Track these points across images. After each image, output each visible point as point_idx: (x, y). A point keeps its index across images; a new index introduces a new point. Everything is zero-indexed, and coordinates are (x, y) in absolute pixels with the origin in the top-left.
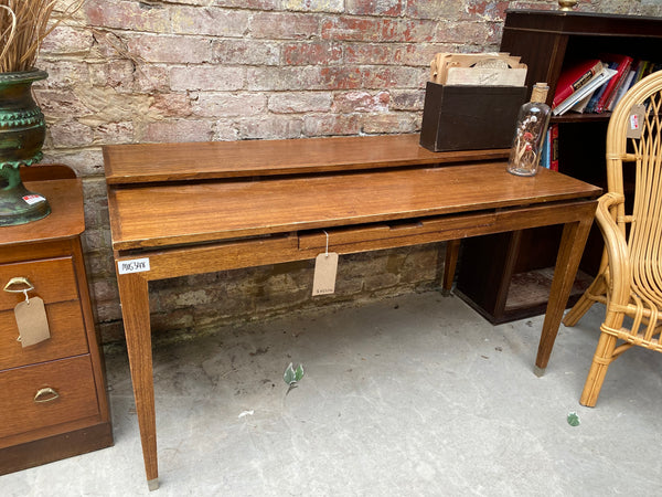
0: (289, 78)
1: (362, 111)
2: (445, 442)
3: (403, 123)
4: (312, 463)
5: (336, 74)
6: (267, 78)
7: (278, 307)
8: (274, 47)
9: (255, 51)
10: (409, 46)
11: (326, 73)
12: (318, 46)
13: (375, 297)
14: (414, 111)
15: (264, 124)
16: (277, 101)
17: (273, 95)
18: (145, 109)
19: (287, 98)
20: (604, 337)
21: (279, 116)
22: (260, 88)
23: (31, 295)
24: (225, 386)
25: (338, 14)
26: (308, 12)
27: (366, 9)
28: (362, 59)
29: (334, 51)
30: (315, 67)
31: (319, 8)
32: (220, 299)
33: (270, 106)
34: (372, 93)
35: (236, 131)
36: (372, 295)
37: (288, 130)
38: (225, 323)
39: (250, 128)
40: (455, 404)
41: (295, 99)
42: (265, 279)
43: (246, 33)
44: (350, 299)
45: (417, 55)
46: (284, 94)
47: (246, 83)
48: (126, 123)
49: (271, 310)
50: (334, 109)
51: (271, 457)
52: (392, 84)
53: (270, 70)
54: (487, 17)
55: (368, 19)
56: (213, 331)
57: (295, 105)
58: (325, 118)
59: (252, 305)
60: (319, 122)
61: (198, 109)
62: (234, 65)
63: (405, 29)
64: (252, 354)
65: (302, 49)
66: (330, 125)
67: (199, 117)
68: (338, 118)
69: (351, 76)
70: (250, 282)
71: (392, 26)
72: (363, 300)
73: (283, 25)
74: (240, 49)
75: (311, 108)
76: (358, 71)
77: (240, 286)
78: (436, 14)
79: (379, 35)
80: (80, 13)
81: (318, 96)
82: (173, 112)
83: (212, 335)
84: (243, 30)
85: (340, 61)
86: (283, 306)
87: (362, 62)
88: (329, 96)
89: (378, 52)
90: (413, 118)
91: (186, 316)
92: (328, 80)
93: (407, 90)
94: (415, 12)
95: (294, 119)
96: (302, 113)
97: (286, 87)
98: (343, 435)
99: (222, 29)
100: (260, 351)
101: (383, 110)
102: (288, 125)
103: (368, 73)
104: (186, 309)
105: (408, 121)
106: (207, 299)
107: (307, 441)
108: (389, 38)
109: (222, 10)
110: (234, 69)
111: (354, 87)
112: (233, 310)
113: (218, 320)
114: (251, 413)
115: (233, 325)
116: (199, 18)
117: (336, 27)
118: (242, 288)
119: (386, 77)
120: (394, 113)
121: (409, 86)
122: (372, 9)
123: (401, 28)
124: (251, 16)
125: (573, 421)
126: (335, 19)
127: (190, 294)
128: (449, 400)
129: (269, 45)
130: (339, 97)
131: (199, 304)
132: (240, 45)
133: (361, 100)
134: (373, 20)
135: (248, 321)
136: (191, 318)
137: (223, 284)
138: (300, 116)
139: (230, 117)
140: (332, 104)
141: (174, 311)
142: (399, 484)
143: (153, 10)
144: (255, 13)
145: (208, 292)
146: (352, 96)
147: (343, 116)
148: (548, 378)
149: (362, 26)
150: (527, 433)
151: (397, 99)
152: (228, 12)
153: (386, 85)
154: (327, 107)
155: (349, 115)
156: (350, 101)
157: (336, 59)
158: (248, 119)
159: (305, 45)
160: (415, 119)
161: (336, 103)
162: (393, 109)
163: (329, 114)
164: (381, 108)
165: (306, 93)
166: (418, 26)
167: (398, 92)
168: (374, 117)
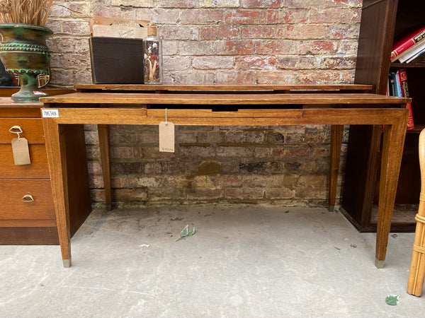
0: (205, 48)
1: (255, 69)
2: (265, 288)
3: (288, 78)
4: (163, 277)
5: (236, 45)
6: (191, 47)
7: (201, 198)
8: (195, 29)
9: (183, 32)
10: (289, 27)
11: (230, 44)
12: (223, 28)
13: (275, 204)
14: (296, 70)
15: (189, 76)
16: (198, 62)
17: (195, 58)
19: (204, 60)
20: (419, 227)
21: (199, 71)
22: (187, 54)
24: (144, 231)
25: (235, 8)
26: (216, 7)
27: (255, 5)
28: (254, 35)
29: (234, 31)
30: (222, 41)
31: (223, 6)
32: (164, 185)
33: (193, 65)
34: (263, 57)
35: (173, 79)
36: (272, 202)
37: (205, 80)
38: (167, 202)
39: (181, 78)
40: (290, 269)
41: (209, 60)
42: (192, 177)
43: (178, 21)
44: (254, 202)
45: (295, 32)
46: (202, 57)
47: (178, 51)
49: (197, 200)
50: (236, 67)
51: (141, 269)
52: (277, 51)
53: (193, 43)
54: (351, 4)
55: (257, 10)
56: (158, 206)
57: (209, 64)
58: (230, 73)
59: (184, 194)
60: (226, 76)
62: (171, 40)
63: (284, 15)
64: (172, 220)
65: (213, 30)
66: (234, 78)
68: (239, 73)
69: (246, 46)
70: (182, 178)
71: (274, 14)
72: (265, 205)
73: (200, 16)
74: (174, 31)
75: (220, 66)
76: (251, 43)
77: (176, 179)
78: (307, 5)
79: (265, 20)
80: (92, 15)
81: (224, 59)
83: (156, 208)
84: (176, 20)
85: (238, 37)
86: (205, 198)
87: (254, 37)
88: (232, 59)
89: (265, 31)
90: (296, 75)
91: (143, 193)
92: (231, 49)
93: (289, 56)
94: (292, 4)
95: (209, 73)
96: (215, 69)
97: (203, 53)
98: (194, 268)
99: (164, 20)
100: (177, 219)
102: (205, 77)
103: (258, 44)
104: (144, 189)
105: (292, 76)
106: (156, 184)
107: (169, 267)
108: (273, 22)
109: (164, 9)
110: (171, 42)
111: (249, 54)
112: (172, 194)
113: (162, 200)
115: (171, 204)
116: (151, 15)
117: (234, 16)
118: (178, 181)
119: (272, 47)
120: (280, 71)
121: (291, 52)
122: (259, 4)
123: (281, 14)
124: (181, 12)
126: (234, 11)
127: (146, 179)
128: (287, 266)
129: (192, 28)
130: (239, 59)
131: (151, 187)
132: (174, 28)
133: (255, 62)
134: (260, 11)
135: (181, 204)
136: (146, 194)
137: (166, 176)
138: (213, 72)
139: (169, 71)
140: (235, 64)
141: (136, 188)
142: (211, 303)
143: (127, 12)
144: (183, 10)
145: (157, 180)
146: (248, 59)
147: (242, 72)
149: (252, 15)
151: (281, 61)
152: (168, 10)
153: (273, 52)
154: (231, 66)
155: (247, 72)
156: (247, 63)
157: (236, 35)
158: (180, 72)
159: (215, 27)
160: (298, 75)
161: (237, 63)
162: (279, 68)
163: (232, 70)
164: (271, 68)
165: (217, 57)
166: (294, 13)
167: (282, 57)
168: (264, 73)
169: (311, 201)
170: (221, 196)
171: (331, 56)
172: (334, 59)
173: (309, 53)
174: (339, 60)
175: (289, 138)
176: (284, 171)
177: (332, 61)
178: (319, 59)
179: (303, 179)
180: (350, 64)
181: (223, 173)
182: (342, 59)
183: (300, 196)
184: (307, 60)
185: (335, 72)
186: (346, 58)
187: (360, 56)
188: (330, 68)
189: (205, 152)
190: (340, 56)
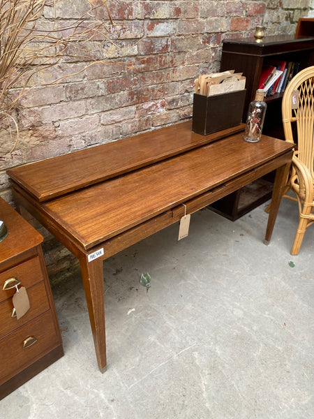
0: (111, 102)
1: (151, 114)
2: (240, 294)
3: (173, 116)
4: (181, 327)
5: (137, 94)
6: (99, 104)
8: (101, 84)
9: (90, 89)
10: (174, 70)
11: (131, 94)
12: (125, 78)
14: (178, 108)
15: (99, 133)
16: (106, 117)
17: (103, 114)
18: (28, 140)
19: (111, 114)
20: (302, 221)
21: (107, 127)
22: (95, 111)
23: (19, 287)
25: (135, 56)
26: (119, 57)
27: (150, 50)
28: (150, 82)
29: (134, 80)
30: (125, 92)
31: (124, 54)
33: (102, 122)
34: (156, 102)
35: (83, 141)
37: (113, 135)
39: (92, 137)
40: (235, 272)
41: (115, 114)
43: (84, 77)
45: (178, 74)
46: (108, 112)
47: (87, 110)
48: (17, 151)
50: (136, 115)
51: (158, 332)
52: (166, 94)
53: (100, 99)
54: (211, 45)
55: (151, 56)
57: (116, 117)
58: (133, 122)
60: (130, 126)
61: (60, 132)
62: (80, 100)
63: (171, 59)
64: (114, 274)
65: (117, 82)
66: (136, 126)
67: (61, 138)
68: (139, 121)
69: (144, 94)
71: (164, 58)
73: (105, 69)
74: (82, 89)
75: (125, 118)
76: (148, 90)
78: (186, 47)
79: (158, 65)
81: (127, 110)
82: (45, 138)
84: (82, 75)
85: (138, 86)
87: (150, 84)
88: (134, 108)
89: (158, 76)
90: (178, 113)
91: (66, 262)
92: (133, 98)
93: (174, 97)
94: (176, 48)
95: (116, 127)
96: (120, 122)
97: (110, 108)
98: (189, 307)
100: (118, 271)
101: (162, 111)
102: (113, 131)
103: (153, 90)
104: (65, 258)
105: (176, 115)
107: (172, 316)
108: (163, 67)
109: (68, 65)
110: (79, 102)
111: (146, 100)
114: (134, 310)
116: (55, 72)
117: (134, 64)
119: (163, 90)
120: (168, 112)
121: (175, 93)
122: (152, 50)
123: (169, 59)
124: (86, 66)
125: (291, 265)
126: (134, 60)
128: (232, 271)
129: (98, 83)
130: (139, 108)
132: (81, 86)
133: (151, 107)
134: (154, 56)
136: (69, 262)
138: (119, 124)
139: (79, 133)
140: (136, 113)
141: (59, 261)
143: (26, 72)
144: (88, 63)
146: (146, 106)
147: (143, 119)
148: (272, 244)
149: (148, 61)
150: (275, 278)
151: (169, 103)
152: (72, 65)
153: (163, 96)
154: (133, 115)
155: (145, 118)
156: (145, 109)
157: (136, 84)
158: (90, 132)
159: (118, 79)
161: (138, 112)
162: (167, 110)
163: (134, 119)
164: (161, 110)
165: (121, 109)
166: (177, 56)
167: (170, 98)
168: (158, 116)
173: (186, 91)
184: (185, 98)
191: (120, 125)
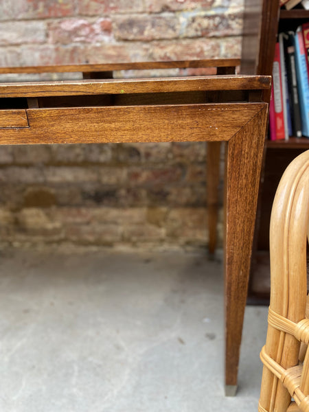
1: (83, 42)
3: (135, 55)
13: (138, 247)
14: (147, 41)
34: (90, 20)
36: (134, 244)
41: (7, 30)
42: (18, 210)
44: (110, 244)
50: (50, 40)
52: (113, 8)
57: (8, 36)
58: (42, 50)
59: (11, 232)
60: (37, 55)
66: (50, 58)
68: (57, 50)
70: (5, 210)
72: (123, 248)
75: (26, 39)
81: (29, 26)
86: (42, 238)
88: (41, 25)
90: (147, 50)
92: (36, 7)
93: (134, 16)
95: (11, 52)
96: (17, 45)
102: (6, 58)
105: (141, 53)
111: (66, 15)
120: (121, 44)
121: (135, 9)
130: (53, 26)
133: (78, 29)
140: (47, 35)
146: (68, 25)
147: (63, 48)
151: (122, 26)
153: (105, 11)
154: (42, 38)
155: (70, 47)
156: (65, 31)
160: (151, 51)
161: (51, 33)
162: (119, 39)
163: (45, 46)
164: (106, 39)
165: (17, 23)
167: (122, 18)
168: (97, 48)
169: (188, 243)
170: (62, 236)
171: (203, 13)
172: (209, 17)
173: (166, 8)
174: (217, 20)
175: (148, 155)
176: (147, 202)
177: (205, 23)
178: (183, 19)
179: (175, 214)
180: (237, 27)
181: (60, 205)
182: (222, 17)
183: (173, 236)
184: (162, 22)
185: (213, 42)
186: (230, 15)
187: (248, 10)
188: (204, 34)
189: (28, 176)
190: (219, 12)
191: (18, 50)
